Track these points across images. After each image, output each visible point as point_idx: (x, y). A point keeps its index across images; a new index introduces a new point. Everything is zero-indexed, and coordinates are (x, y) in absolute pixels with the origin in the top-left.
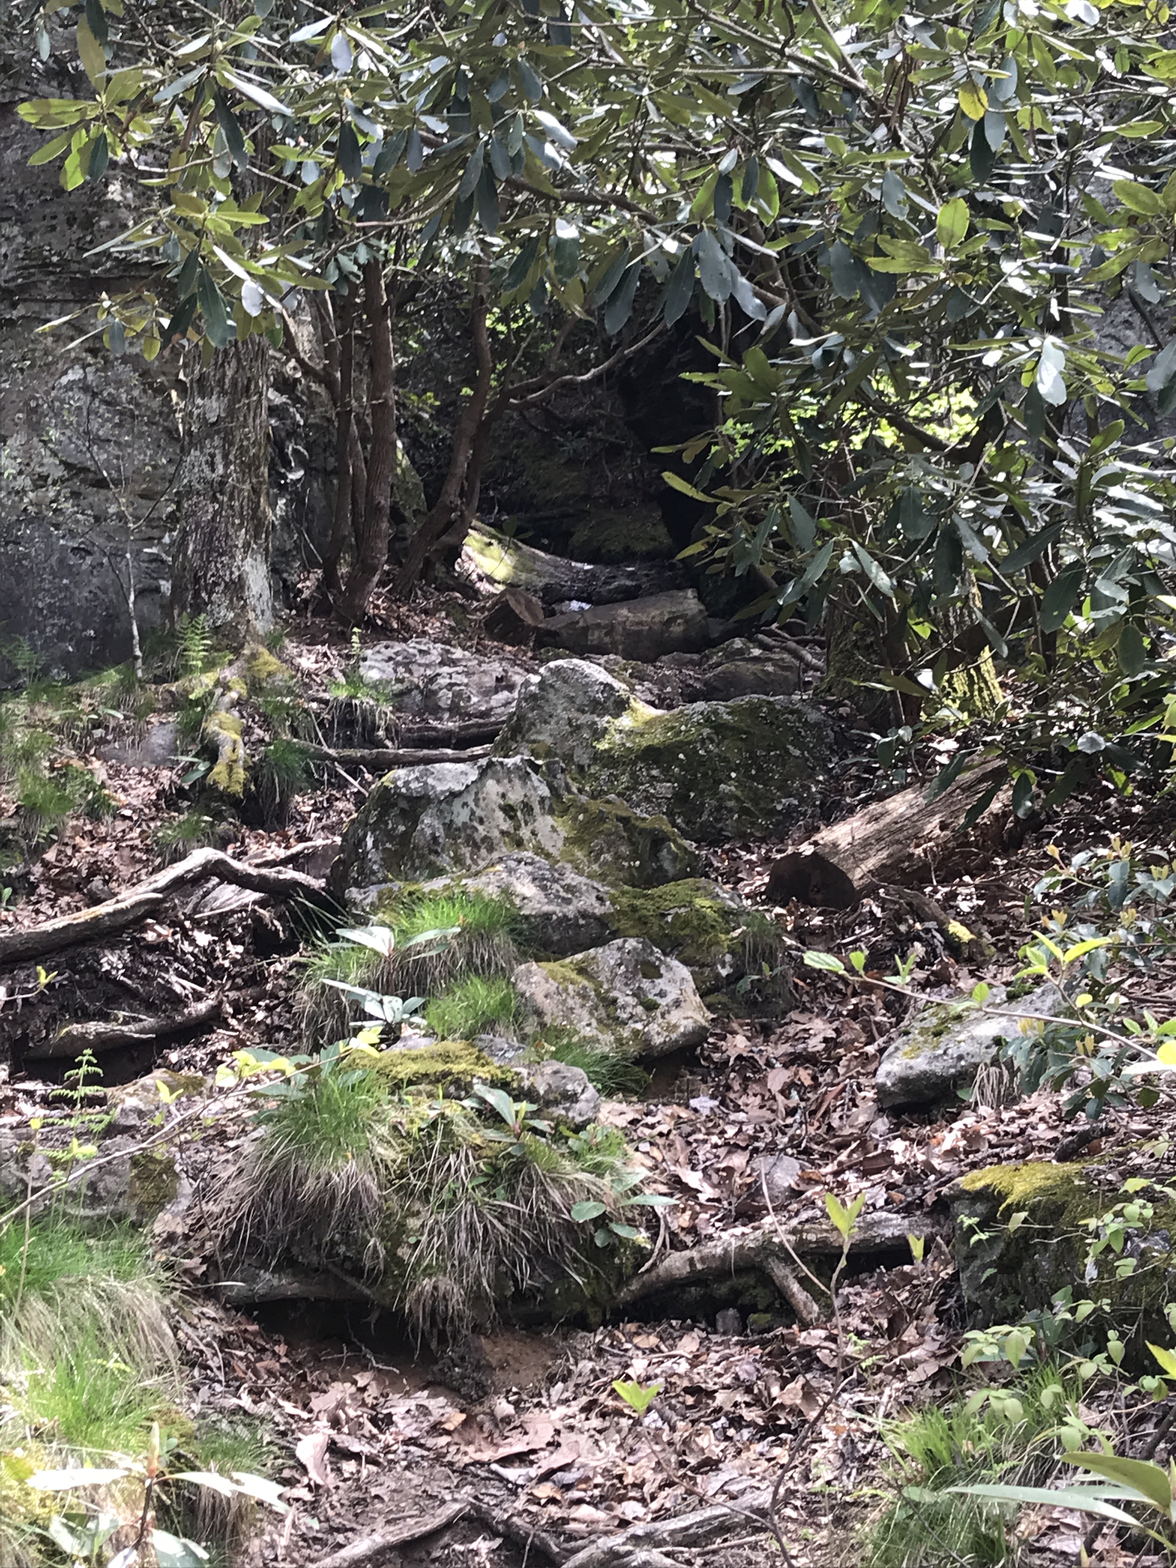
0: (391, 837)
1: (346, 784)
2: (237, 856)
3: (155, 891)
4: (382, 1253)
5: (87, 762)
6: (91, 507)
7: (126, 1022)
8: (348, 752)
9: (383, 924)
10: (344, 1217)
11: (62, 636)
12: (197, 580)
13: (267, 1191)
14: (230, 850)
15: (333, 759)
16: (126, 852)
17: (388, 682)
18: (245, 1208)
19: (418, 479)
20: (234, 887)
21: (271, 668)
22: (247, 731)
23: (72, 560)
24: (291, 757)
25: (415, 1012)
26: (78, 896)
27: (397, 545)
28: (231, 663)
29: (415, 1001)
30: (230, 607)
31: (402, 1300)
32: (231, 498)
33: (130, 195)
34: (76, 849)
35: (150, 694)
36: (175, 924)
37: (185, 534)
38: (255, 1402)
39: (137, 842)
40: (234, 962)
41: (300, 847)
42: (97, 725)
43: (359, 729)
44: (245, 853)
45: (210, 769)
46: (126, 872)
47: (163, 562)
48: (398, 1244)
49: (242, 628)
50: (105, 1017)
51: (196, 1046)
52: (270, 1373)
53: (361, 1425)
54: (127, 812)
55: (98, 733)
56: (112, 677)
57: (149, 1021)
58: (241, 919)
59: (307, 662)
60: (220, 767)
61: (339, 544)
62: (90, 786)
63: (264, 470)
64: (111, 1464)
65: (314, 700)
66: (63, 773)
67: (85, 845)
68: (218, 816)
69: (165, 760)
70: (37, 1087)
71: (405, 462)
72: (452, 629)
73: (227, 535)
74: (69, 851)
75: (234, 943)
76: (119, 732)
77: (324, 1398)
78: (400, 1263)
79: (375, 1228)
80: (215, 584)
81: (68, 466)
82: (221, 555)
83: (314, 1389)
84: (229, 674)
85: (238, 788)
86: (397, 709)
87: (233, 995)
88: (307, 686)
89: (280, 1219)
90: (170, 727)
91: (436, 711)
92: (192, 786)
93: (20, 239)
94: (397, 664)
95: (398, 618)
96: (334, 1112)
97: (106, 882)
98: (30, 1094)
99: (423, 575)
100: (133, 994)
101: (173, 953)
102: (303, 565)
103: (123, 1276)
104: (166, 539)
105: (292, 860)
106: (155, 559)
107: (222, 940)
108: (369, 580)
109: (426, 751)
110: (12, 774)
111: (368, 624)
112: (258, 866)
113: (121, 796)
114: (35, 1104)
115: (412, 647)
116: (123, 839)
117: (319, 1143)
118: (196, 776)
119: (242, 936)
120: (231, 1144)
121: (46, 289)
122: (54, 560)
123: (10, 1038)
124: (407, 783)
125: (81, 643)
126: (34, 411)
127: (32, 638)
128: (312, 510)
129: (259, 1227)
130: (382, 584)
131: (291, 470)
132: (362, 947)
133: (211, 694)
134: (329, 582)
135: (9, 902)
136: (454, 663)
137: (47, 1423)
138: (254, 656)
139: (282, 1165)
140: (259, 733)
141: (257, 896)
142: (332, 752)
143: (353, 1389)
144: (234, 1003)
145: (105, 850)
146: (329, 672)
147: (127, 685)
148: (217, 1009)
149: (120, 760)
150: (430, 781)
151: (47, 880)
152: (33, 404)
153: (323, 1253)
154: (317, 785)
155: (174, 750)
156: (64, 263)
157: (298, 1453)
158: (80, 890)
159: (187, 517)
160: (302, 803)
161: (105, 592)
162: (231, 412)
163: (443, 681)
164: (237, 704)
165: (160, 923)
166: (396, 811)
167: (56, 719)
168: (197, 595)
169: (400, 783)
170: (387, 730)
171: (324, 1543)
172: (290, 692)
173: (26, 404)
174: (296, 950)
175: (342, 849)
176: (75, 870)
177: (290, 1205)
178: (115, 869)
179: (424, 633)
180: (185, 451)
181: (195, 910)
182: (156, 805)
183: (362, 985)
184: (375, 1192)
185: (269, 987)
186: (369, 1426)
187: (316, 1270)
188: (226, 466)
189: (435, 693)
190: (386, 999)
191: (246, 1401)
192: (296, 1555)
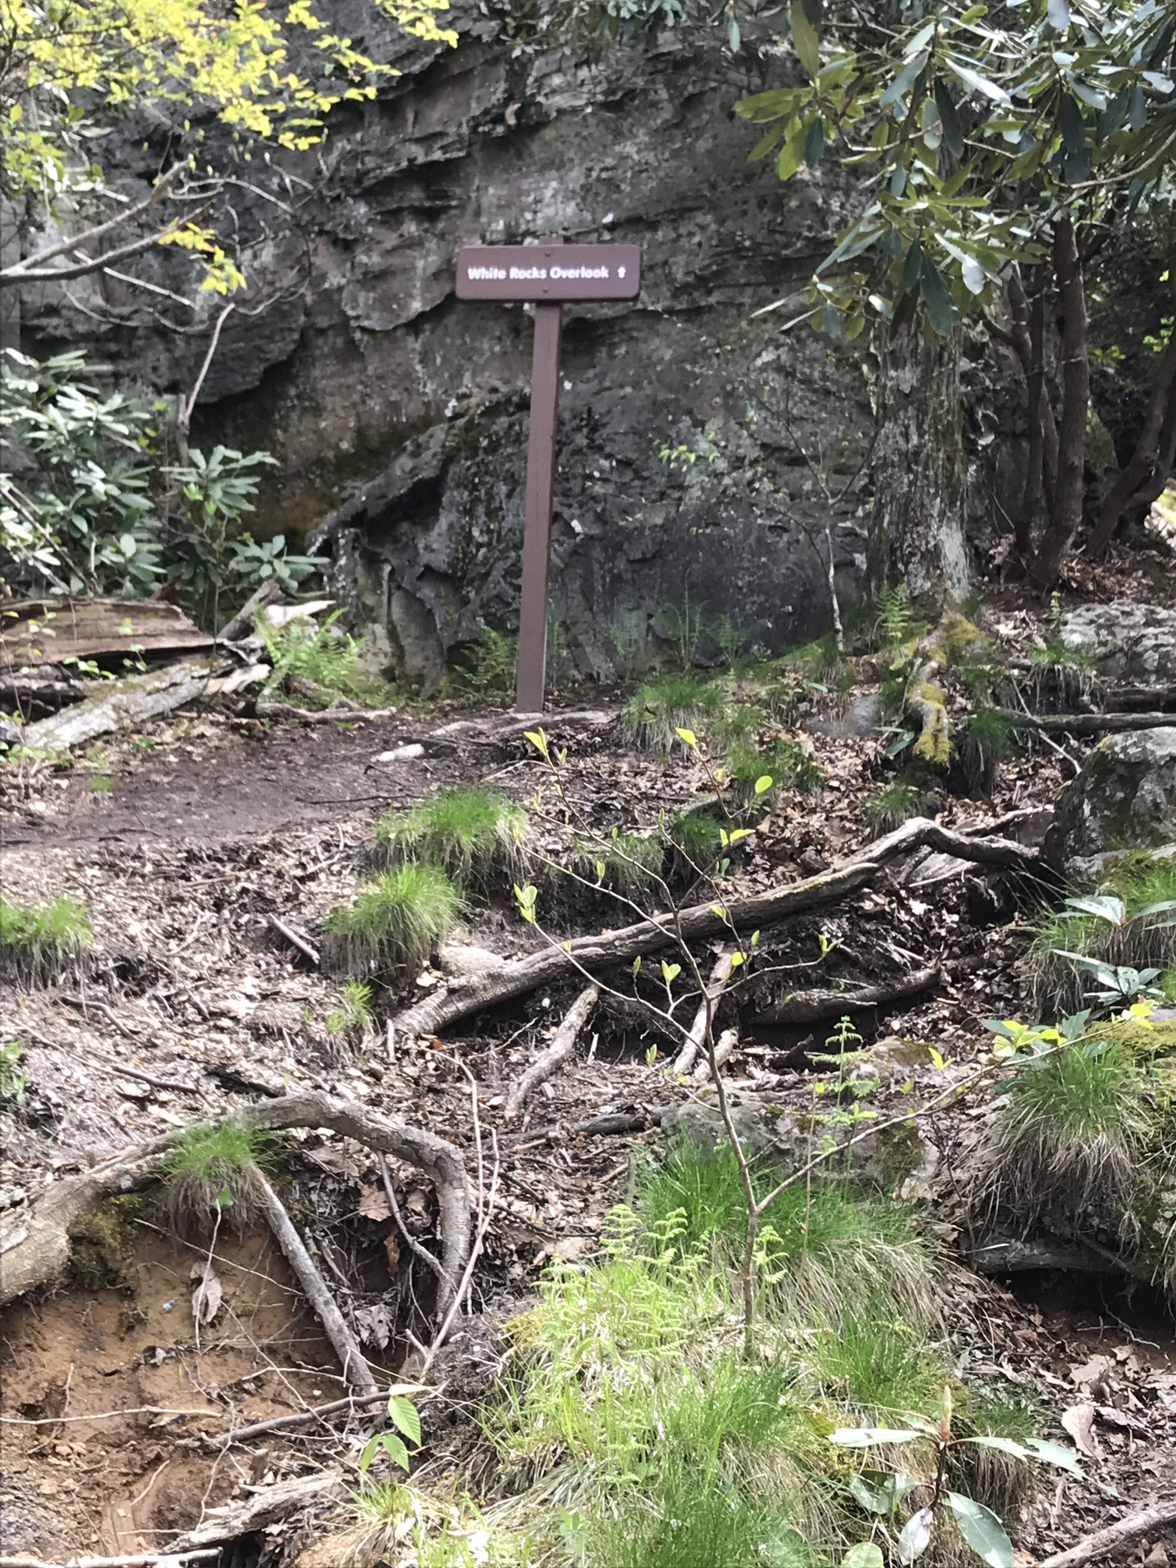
0: (1108, 803)
1: (1051, 751)
2: (947, 824)
3: (870, 860)
4: (1138, 1226)
5: (794, 735)
6: (787, 485)
7: (847, 990)
8: (1051, 719)
9: (1111, 894)
10: (1097, 1189)
11: (762, 612)
12: (893, 551)
13: (1015, 1160)
14: (939, 817)
15: (1038, 726)
16: (836, 823)
17: (1090, 646)
18: (994, 1176)
19: (1108, 436)
20: (945, 856)
21: (970, 636)
22: (949, 700)
23: (770, 538)
24: (995, 725)
25: (1149, 984)
26: (792, 866)
27: (1090, 505)
28: (929, 633)
29: (1150, 973)
30: (927, 577)
31: (1160, 1275)
32: (926, 467)
33: (818, 174)
34: (788, 820)
35: (851, 666)
36: (891, 893)
37: (880, 506)
38: (1015, 1370)
39: (846, 812)
40: (950, 931)
41: (1010, 815)
42: (802, 698)
43: (1062, 695)
44: (953, 822)
45: (915, 740)
46: (836, 842)
47: (857, 535)
48: (1154, 1218)
49: (940, 597)
50: (827, 984)
51: (917, 1014)
52: (1029, 1342)
53: (1126, 1399)
54: (835, 784)
55: (804, 706)
56: (816, 649)
57: (870, 989)
58: (955, 888)
59: (1006, 629)
60: (925, 738)
61: (1030, 507)
62: (798, 757)
63: (958, 437)
64: (903, 1426)
65: (1015, 667)
66: (773, 747)
67: (796, 816)
68: (924, 786)
69: (868, 732)
70: (766, 1051)
71: (1096, 420)
72: (1150, 588)
73: (923, 506)
74: (781, 823)
75: (950, 912)
76: (823, 705)
77: (1083, 1369)
78: (1157, 1237)
79: (1130, 1201)
80: (912, 554)
81: (764, 446)
82: (917, 525)
83: (1074, 1361)
84: (928, 643)
85: (945, 757)
86: (1101, 673)
87: (950, 963)
88: (1008, 653)
89: (1030, 1189)
90: (872, 698)
91: (1142, 673)
92: (897, 756)
93: (714, 227)
94: (1100, 627)
95: (1094, 580)
96: (1080, 1084)
97: (819, 852)
98: (759, 1058)
99: (1117, 534)
100: (853, 962)
101: (890, 922)
102: (994, 530)
103: (890, 1240)
104: (860, 513)
105: (1003, 829)
106: (850, 533)
107: (939, 910)
108: (1064, 543)
109: (1135, 716)
110: (723, 748)
111: (1064, 586)
112: (968, 835)
113: (829, 768)
114: (764, 1068)
115: (1113, 609)
116: (832, 810)
117: (1067, 1114)
118: (901, 746)
119: (957, 905)
120: (974, 1112)
121: (740, 274)
122: (752, 540)
123: (738, 1004)
124: (1124, 749)
125: (780, 619)
126: (730, 394)
127: (733, 617)
128: (1001, 475)
129: (1008, 1195)
130: (1076, 545)
131: (981, 435)
132: (1090, 917)
133: (911, 664)
134: (1021, 546)
135: (727, 872)
136: (1159, 623)
137: (838, 1382)
138: (952, 625)
139: (1030, 1134)
140: (961, 701)
141: (968, 865)
142: (1037, 719)
143: (1113, 1362)
144: (952, 972)
145: (816, 821)
146: (1029, 638)
147: (829, 659)
148: (935, 978)
149: (826, 733)
150: (1149, 746)
151: (762, 850)
152: (729, 388)
153: (1077, 1224)
154: (1021, 752)
155: (878, 721)
156: (756, 247)
157: (1064, 1423)
158: (793, 860)
159: (882, 490)
160: (1007, 771)
161: (802, 568)
162: (925, 380)
163: (1149, 643)
164: (938, 673)
165: (877, 893)
166: (1114, 777)
167: (763, 693)
168: (893, 565)
169: (1117, 749)
170: (1092, 694)
171: (1097, 1516)
172: (990, 660)
173: (723, 388)
174: (1012, 919)
175: (1056, 817)
176: (788, 841)
177: (1040, 1174)
178: (826, 839)
179: (1122, 594)
180: (878, 424)
181: (909, 879)
182: (862, 775)
183: (1092, 955)
184: (1128, 1165)
185: (986, 955)
186: (1133, 1400)
187: (1069, 1241)
188: (921, 436)
189: (1140, 655)
190: (1121, 970)
191: (1008, 1370)
192: (1069, 1525)
